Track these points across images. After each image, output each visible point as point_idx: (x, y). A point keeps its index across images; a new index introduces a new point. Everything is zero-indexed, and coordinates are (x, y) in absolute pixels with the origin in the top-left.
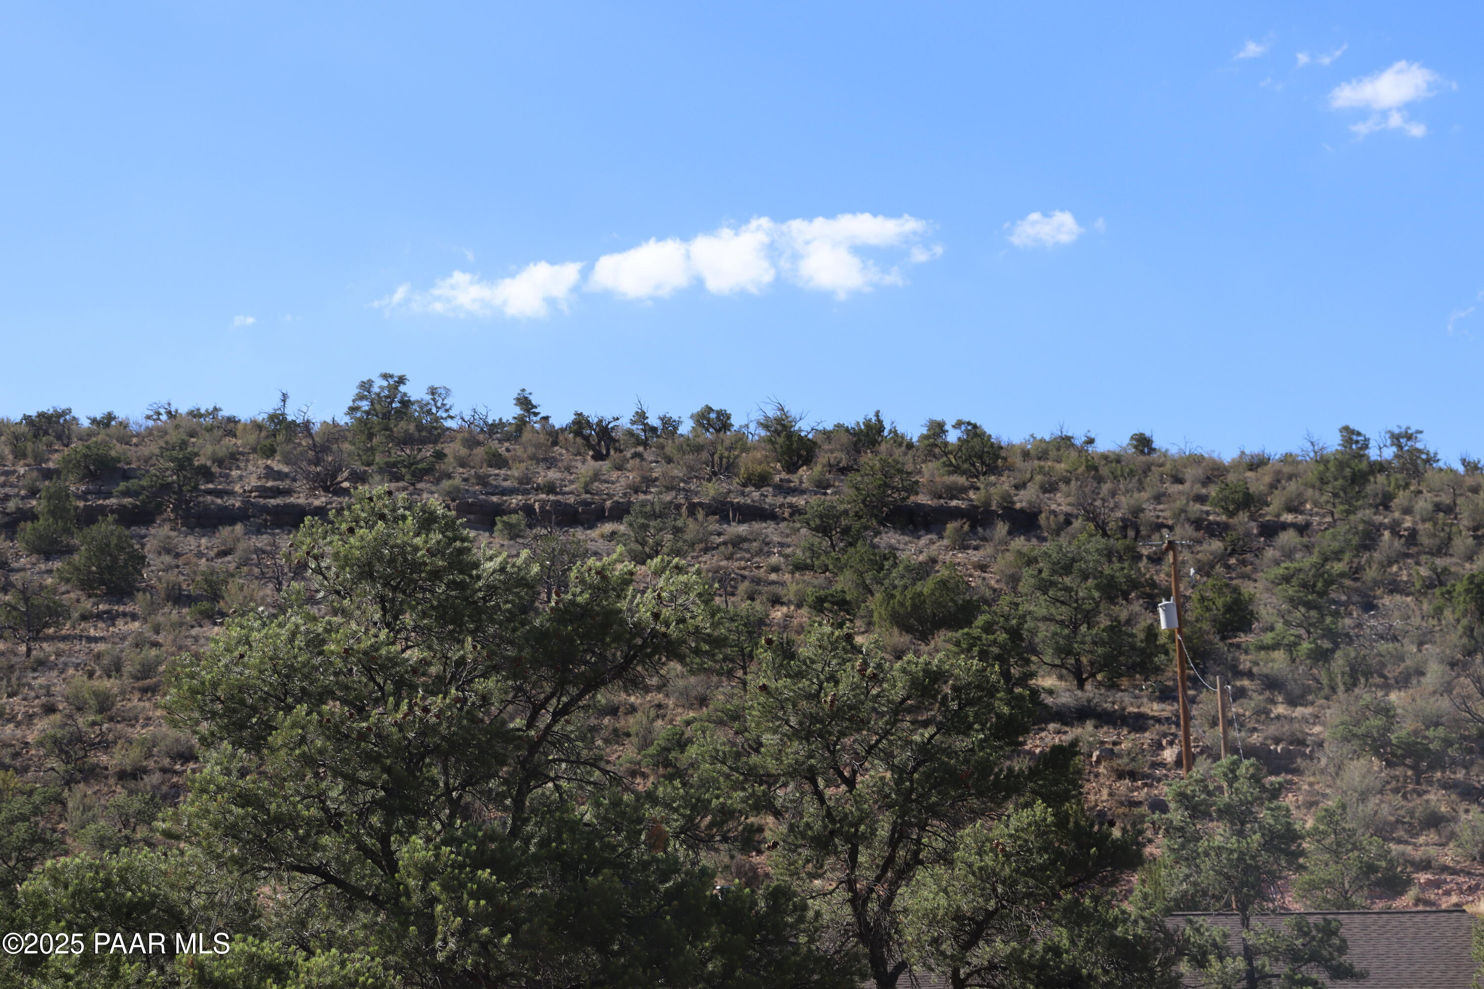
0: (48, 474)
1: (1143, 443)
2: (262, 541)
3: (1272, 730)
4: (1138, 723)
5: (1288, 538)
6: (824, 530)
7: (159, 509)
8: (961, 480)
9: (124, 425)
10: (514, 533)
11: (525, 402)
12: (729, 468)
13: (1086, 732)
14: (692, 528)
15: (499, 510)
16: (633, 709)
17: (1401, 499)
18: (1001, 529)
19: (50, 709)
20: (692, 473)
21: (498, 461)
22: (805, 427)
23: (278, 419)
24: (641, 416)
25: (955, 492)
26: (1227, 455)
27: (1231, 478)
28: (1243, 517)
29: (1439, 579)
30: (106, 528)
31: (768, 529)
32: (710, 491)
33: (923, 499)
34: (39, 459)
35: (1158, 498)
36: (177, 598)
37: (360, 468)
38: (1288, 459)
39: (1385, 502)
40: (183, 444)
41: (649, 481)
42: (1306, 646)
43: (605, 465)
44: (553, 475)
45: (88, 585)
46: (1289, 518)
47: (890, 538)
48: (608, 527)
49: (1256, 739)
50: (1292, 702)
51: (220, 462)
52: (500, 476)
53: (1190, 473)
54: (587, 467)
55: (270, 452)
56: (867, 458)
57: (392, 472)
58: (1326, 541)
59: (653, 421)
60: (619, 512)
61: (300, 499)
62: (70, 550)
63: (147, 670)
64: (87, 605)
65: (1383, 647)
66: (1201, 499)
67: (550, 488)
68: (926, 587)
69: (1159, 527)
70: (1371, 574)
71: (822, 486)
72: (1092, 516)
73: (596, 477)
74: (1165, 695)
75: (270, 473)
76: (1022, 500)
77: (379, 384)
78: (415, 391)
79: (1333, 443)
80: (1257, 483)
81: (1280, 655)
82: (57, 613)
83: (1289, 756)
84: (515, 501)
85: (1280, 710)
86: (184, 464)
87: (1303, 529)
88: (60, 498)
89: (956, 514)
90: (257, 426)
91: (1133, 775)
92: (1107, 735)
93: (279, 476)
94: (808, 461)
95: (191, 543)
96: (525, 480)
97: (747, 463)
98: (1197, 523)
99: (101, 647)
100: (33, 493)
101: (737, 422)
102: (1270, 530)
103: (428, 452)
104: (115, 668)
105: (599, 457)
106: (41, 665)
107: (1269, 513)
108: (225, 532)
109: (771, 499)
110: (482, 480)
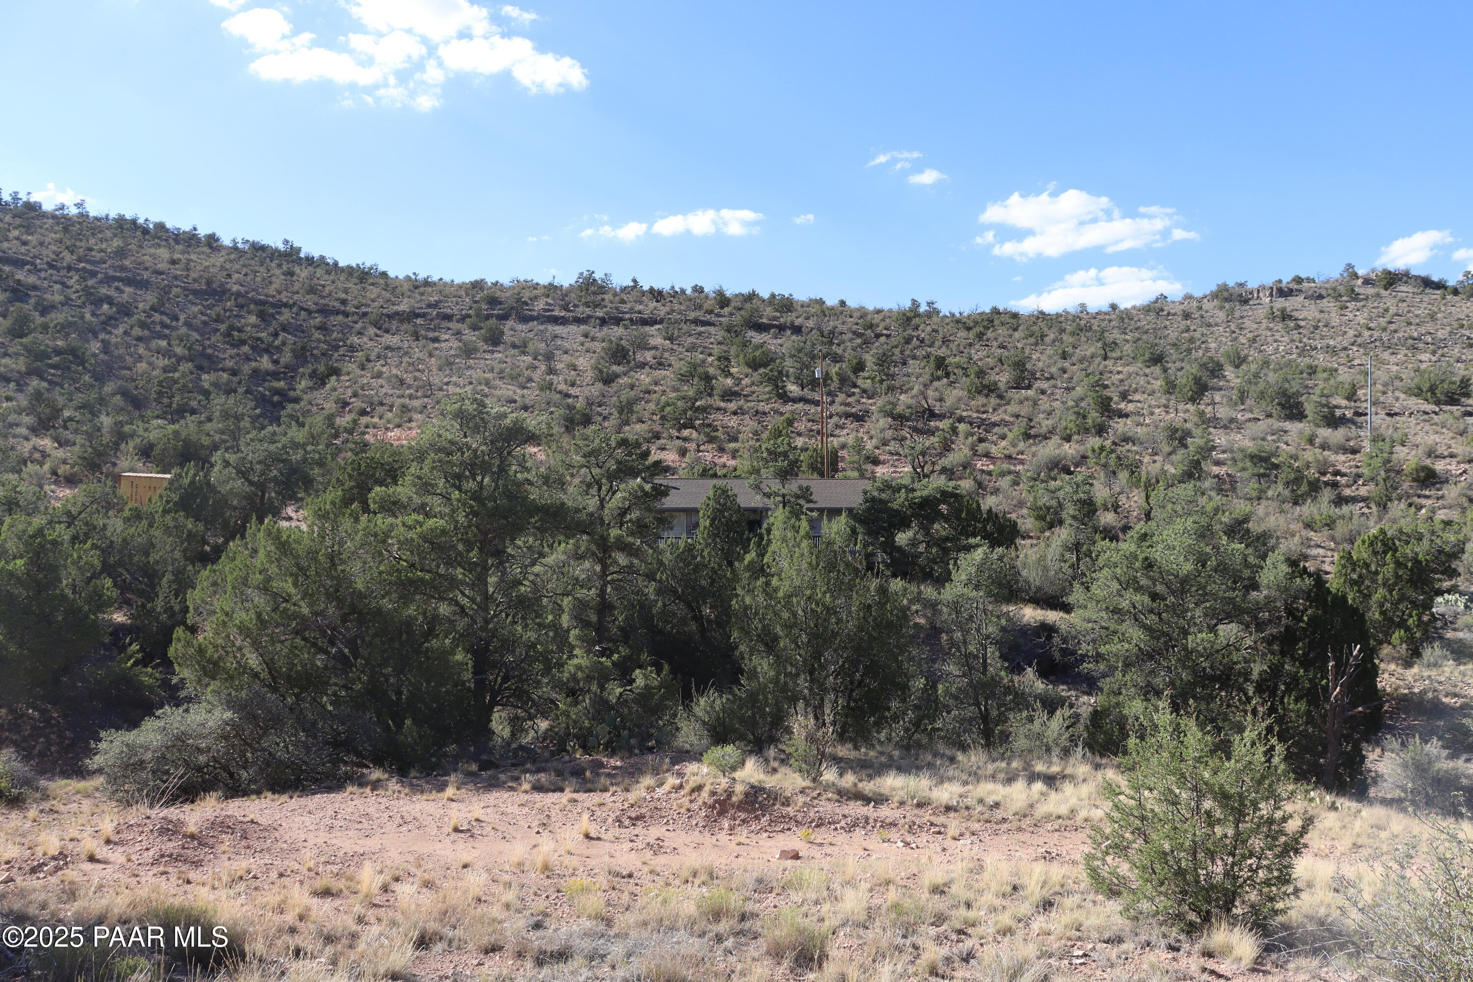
0: (475, 302)
1: (843, 303)
2: (541, 327)
3: (859, 407)
4: (816, 403)
5: (883, 339)
6: (729, 331)
7: (510, 315)
8: (778, 314)
9: (502, 285)
10: (626, 327)
11: (635, 281)
12: (700, 307)
13: (800, 406)
14: (685, 327)
15: (621, 319)
16: (655, 392)
17: (922, 327)
18: (789, 332)
19: (471, 383)
20: (688, 308)
21: (623, 302)
22: (728, 294)
23: (551, 285)
24: (673, 287)
25: (775, 318)
26: (870, 307)
27: (869, 317)
28: (869, 331)
29: (928, 356)
30: (493, 321)
31: (711, 329)
32: (692, 315)
33: (764, 321)
34: (473, 297)
35: (843, 323)
36: (514, 346)
37: (577, 302)
38: (890, 311)
39: (917, 328)
40: (519, 293)
41: (673, 311)
42: (878, 378)
43: (659, 304)
44: (641, 307)
45: (486, 341)
46: (885, 332)
47: (751, 333)
48: (657, 327)
49: (854, 410)
50: (869, 398)
51: (531, 299)
52: (625, 308)
53: (855, 315)
54: (653, 304)
55: (548, 296)
56: (748, 306)
57: (587, 305)
58: (893, 341)
59: (677, 289)
60: (661, 322)
61: (556, 313)
62: (481, 328)
63: (502, 371)
64: (485, 347)
65: (905, 379)
66: (857, 324)
67: (640, 312)
68: (757, 353)
69: (842, 333)
70: (907, 353)
71: (731, 314)
72: (819, 329)
73: (655, 309)
74: (829, 394)
75: (547, 304)
76: (798, 322)
77: (586, 273)
78: (598, 276)
79: (908, 304)
80: (877, 318)
81: (869, 381)
82: (476, 350)
83: (863, 416)
84: (627, 316)
85: (864, 400)
86: (518, 300)
87: (888, 336)
88: (479, 310)
89: (775, 326)
90: (545, 287)
91: (813, 421)
92: (807, 407)
93: (550, 305)
94: (727, 306)
95: (520, 327)
96: (631, 309)
97: (707, 305)
98: (854, 333)
99: (488, 362)
100: (471, 308)
101: (706, 290)
102: (878, 336)
103: (599, 298)
104: (492, 370)
105: (657, 301)
106: (469, 367)
107: (878, 330)
108: (531, 323)
109: (714, 319)
110: (617, 308)
